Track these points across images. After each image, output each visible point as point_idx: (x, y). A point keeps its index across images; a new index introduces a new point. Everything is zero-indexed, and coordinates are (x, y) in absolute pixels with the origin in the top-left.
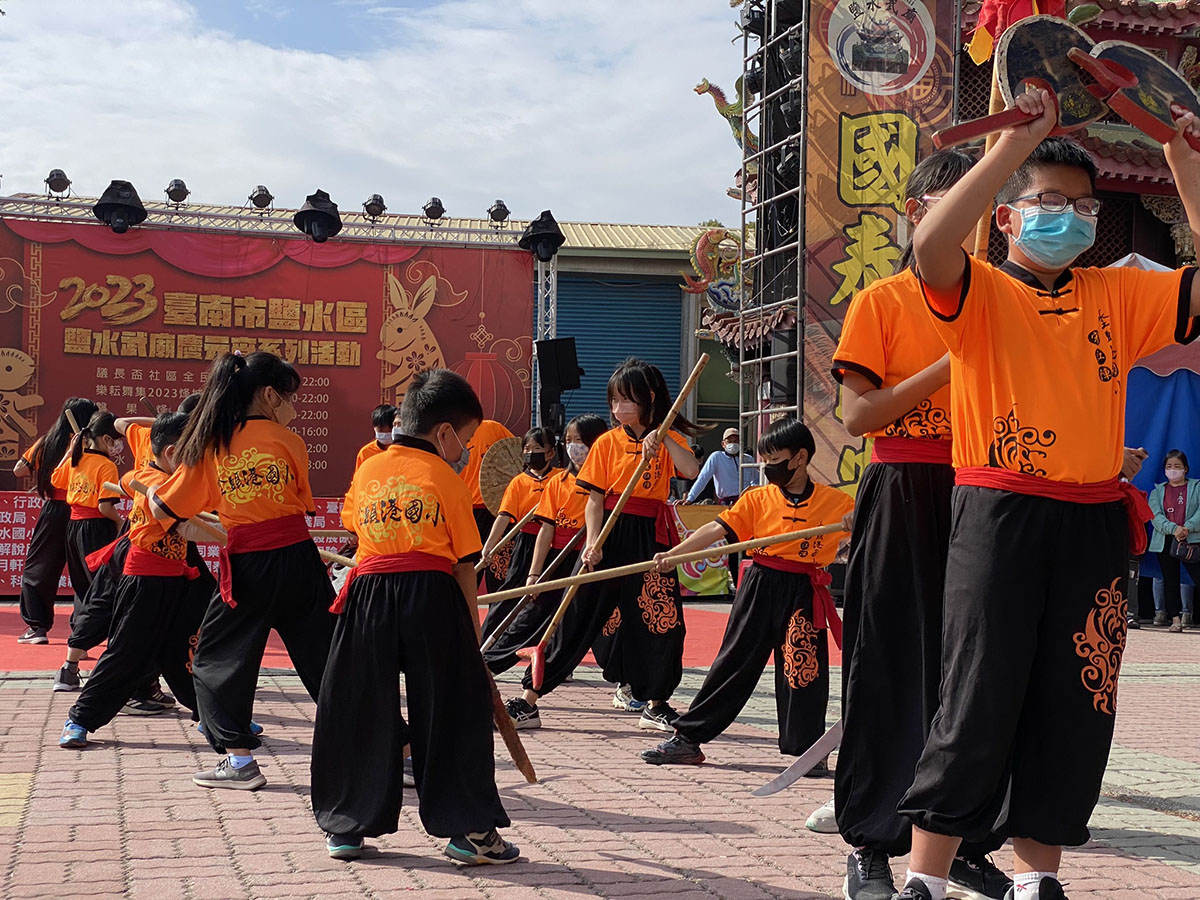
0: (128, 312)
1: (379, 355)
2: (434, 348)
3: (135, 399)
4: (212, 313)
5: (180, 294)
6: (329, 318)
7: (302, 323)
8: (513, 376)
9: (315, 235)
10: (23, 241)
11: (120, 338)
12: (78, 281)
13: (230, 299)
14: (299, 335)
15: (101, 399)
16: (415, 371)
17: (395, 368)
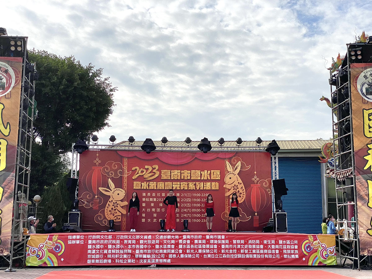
0: (151, 176)
1: (224, 186)
2: (241, 183)
3: (153, 202)
4: (175, 176)
5: (166, 170)
6: (209, 175)
7: (201, 177)
8: (266, 191)
9: (204, 151)
10: (122, 157)
11: (149, 184)
12: (137, 168)
13: (180, 171)
14: (200, 181)
15: (144, 202)
16: (235, 191)
17: (229, 190)
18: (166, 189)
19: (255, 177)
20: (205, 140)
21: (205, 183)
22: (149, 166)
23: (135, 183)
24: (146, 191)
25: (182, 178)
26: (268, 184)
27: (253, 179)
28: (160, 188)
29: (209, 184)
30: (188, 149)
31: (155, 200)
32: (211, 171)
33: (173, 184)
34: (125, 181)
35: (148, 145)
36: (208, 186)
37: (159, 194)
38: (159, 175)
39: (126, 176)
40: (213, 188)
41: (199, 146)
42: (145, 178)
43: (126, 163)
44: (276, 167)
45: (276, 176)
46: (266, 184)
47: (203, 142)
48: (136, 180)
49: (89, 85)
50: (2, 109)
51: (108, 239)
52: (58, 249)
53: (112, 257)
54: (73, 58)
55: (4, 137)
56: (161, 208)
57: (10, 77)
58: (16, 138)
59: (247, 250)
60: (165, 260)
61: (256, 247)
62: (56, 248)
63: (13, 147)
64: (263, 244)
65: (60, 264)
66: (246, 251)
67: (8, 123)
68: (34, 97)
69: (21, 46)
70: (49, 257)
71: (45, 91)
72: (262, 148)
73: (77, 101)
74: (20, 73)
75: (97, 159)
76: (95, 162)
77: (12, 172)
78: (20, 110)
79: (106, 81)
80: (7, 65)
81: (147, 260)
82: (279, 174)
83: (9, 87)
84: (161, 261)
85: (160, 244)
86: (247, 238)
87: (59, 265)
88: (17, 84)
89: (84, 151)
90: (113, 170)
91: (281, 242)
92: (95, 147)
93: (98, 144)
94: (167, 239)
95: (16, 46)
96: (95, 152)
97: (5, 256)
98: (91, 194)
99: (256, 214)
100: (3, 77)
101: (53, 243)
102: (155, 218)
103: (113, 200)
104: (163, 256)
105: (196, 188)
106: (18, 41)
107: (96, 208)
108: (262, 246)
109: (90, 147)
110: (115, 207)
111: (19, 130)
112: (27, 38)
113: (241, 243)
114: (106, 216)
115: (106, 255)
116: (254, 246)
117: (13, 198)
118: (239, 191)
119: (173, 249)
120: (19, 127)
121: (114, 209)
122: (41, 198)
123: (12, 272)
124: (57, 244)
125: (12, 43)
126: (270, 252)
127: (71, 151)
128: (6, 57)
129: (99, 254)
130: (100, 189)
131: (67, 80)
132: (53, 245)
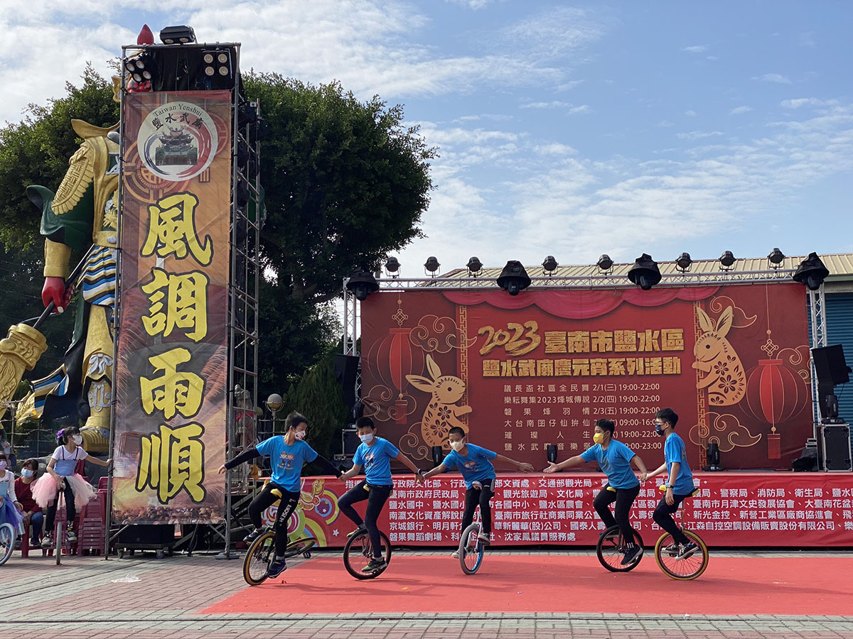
0: (521, 347)
1: (694, 366)
2: (734, 358)
3: (528, 405)
4: (576, 344)
5: (555, 332)
6: (656, 341)
7: (638, 347)
8: (796, 375)
9: (644, 285)
10: (455, 306)
11: (517, 365)
12: (490, 329)
13: (588, 333)
14: (637, 354)
15: (508, 406)
16: (722, 376)
17: (706, 374)
18: (557, 374)
19: (770, 342)
20: (645, 259)
21: (647, 360)
22: (518, 325)
23: (486, 363)
24: (513, 380)
25: (594, 348)
26: (801, 359)
27: (765, 348)
28: (544, 374)
29: (656, 361)
30: (606, 282)
31: (533, 400)
32: (660, 332)
33: (572, 364)
34: (464, 358)
35: (514, 276)
36: (655, 366)
37: (542, 386)
38: (540, 344)
39: (464, 348)
40: (668, 371)
41: (632, 275)
42: (508, 352)
43: (465, 319)
44: (819, 317)
45: (820, 337)
46: (796, 358)
47: (641, 265)
48: (487, 356)
49: (375, 143)
50: (194, 207)
51: (432, 489)
52: (324, 511)
53: (444, 527)
54: (338, 86)
55: (201, 268)
56: (547, 418)
57: (208, 137)
58: (225, 268)
59: (756, 512)
60: (562, 535)
61: (776, 506)
62: (320, 508)
63: (220, 289)
64: (793, 497)
65: (331, 543)
66: (753, 515)
67: (208, 237)
68: (258, 178)
69: (226, 65)
70: (306, 526)
71: (280, 163)
72: (783, 274)
73: (350, 182)
74: (228, 126)
75: (400, 312)
76: (395, 317)
77: (220, 344)
78: (232, 207)
79: (412, 135)
80: (198, 108)
81: (522, 536)
82: (828, 333)
83: (206, 157)
84: (553, 536)
85: (549, 499)
86: (752, 484)
87: (330, 546)
88: (221, 149)
89: (369, 294)
90: (436, 335)
91: (836, 492)
92: (394, 285)
93: (401, 277)
94: (565, 488)
95: (216, 65)
96: (392, 296)
97: (215, 525)
98: (390, 390)
99: (774, 429)
100: (192, 136)
101: (314, 497)
102: (534, 441)
103: (438, 402)
104: (557, 525)
105: (626, 372)
106: (219, 53)
107: (401, 419)
108: (791, 503)
109: (382, 285)
110: (443, 419)
111: (231, 251)
112: (239, 45)
113: (741, 495)
114: (425, 438)
115: (430, 522)
116: (772, 503)
117: (226, 399)
118: (729, 377)
119: (579, 509)
120: (231, 245)
121: (441, 421)
122: (283, 400)
123: (230, 559)
124: (323, 499)
125: (208, 59)
126: (810, 515)
127: (341, 296)
128: (195, 92)
129: (415, 521)
130: (410, 378)
131: (327, 137)
132: (315, 500)
